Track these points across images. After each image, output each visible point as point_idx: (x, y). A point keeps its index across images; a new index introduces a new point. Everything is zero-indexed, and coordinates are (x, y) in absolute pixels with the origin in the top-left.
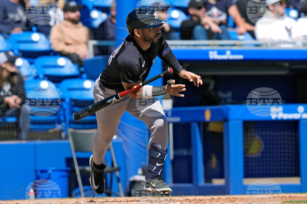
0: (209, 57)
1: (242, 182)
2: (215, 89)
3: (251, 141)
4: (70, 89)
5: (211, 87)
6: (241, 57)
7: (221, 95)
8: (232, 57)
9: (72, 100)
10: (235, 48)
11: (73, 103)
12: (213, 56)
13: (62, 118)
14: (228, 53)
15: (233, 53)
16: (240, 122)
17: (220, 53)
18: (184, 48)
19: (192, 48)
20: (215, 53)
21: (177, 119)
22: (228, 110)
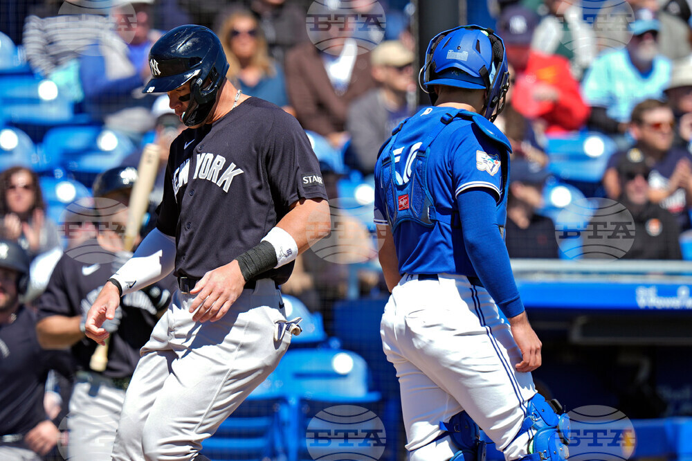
0: (636, 302)
2: (653, 380)
4: (300, 376)
5: (643, 374)
7: (666, 393)
9: (303, 401)
11: (306, 409)
12: (647, 299)
13: (279, 446)
14: (683, 292)
17: (664, 291)
20: (652, 292)
22: (677, 430)
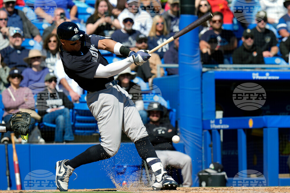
0: (252, 77)
1: (278, 176)
3: (286, 144)
6: (277, 78)
8: (270, 78)
10: (273, 71)
14: (267, 74)
15: (271, 74)
16: (277, 129)
17: (261, 74)
18: (232, 70)
19: (238, 70)
20: (257, 74)
21: (227, 127)
22: (267, 119)
